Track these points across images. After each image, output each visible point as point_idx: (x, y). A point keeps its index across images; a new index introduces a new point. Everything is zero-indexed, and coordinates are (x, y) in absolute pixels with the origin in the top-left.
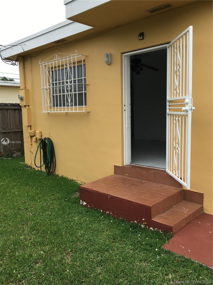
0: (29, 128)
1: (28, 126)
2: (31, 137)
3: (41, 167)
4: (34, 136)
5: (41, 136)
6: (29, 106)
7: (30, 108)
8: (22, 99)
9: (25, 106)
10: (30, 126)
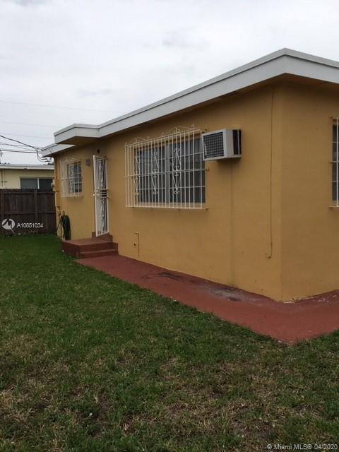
2: (59, 215)
5: (64, 214)
7: (58, 193)
9: (56, 192)
10: (59, 207)
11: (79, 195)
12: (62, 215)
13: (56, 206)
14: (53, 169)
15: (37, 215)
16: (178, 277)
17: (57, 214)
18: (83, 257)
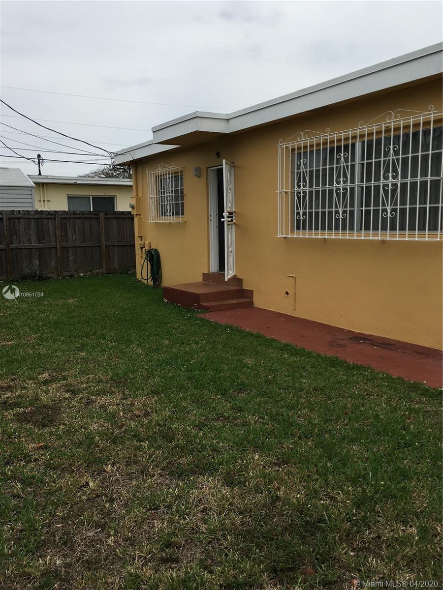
0: (140, 238)
1: (139, 237)
2: (142, 248)
3: (148, 279)
4: (144, 247)
5: (150, 247)
6: (140, 215)
7: (141, 217)
8: (133, 207)
9: (137, 215)
10: (141, 237)
11: (180, 219)
12: (147, 248)
13: (136, 234)
14: (131, 184)
15: (104, 247)
16: (387, 344)
17: (137, 247)
18: (207, 309)
